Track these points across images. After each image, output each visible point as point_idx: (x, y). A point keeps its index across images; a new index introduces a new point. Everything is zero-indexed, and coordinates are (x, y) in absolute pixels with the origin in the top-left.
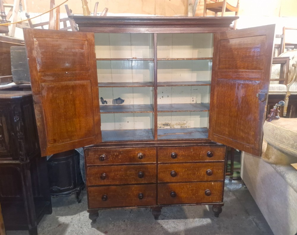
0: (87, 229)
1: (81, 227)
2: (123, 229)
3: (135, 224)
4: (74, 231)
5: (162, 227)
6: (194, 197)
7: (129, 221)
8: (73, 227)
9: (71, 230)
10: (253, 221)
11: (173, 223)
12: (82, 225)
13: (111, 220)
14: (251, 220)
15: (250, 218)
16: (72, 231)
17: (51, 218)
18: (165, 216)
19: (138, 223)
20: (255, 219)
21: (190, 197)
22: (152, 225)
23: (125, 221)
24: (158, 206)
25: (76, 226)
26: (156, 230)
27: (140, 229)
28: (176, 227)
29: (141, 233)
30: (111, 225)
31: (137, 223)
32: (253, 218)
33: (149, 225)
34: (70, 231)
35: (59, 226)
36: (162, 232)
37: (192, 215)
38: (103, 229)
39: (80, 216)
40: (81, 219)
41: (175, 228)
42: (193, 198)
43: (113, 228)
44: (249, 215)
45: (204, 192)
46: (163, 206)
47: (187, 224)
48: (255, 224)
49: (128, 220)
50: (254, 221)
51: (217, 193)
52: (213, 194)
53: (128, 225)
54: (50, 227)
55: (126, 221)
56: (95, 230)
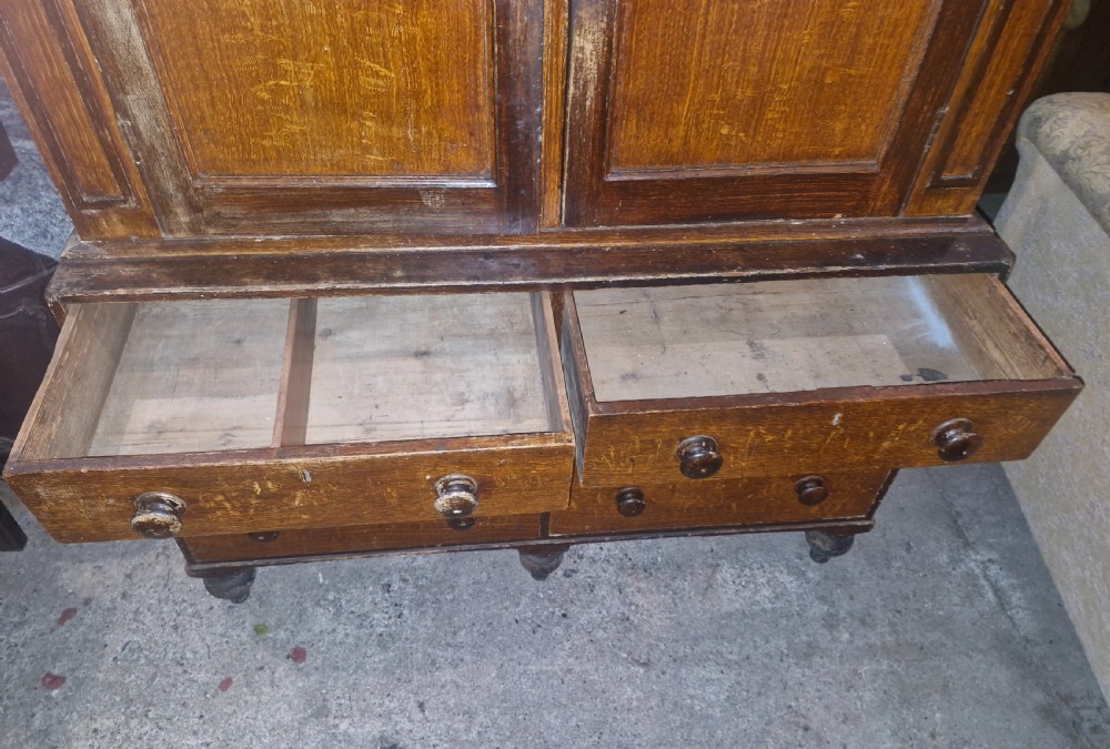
0: (204, 639)
1: (176, 628)
2: (381, 635)
3: (438, 601)
4: (140, 649)
5: (565, 621)
6: (734, 505)
7: (410, 589)
8: (134, 626)
9: (127, 644)
10: (983, 582)
11: (616, 592)
12: (179, 615)
13: (321, 580)
14: (977, 571)
15: (972, 565)
16: (132, 651)
17: (22, 571)
18: (581, 557)
19: (452, 601)
20: (993, 570)
21: (711, 506)
22: (518, 605)
23: (389, 586)
24: (548, 542)
25: (149, 619)
26: (539, 635)
27: (463, 633)
28: (632, 618)
29: (468, 658)
30: (321, 610)
31: (450, 597)
32: (983, 563)
33: (506, 609)
34: (119, 649)
35: (67, 622)
36: (567, 645)
37: (707, 548)
38: (282, 635)
39: (168, 557)
40: (175, 575)
41: (627, 624)
42: (730, 507)
43: (334, 630)
44: (967, 545)
45: (792, 485)
46: (573, 541)
47: (681, 598)
48: (990, 595)
49: (404, 580)
50: (986, 577)
51: (858, 486)
52: (834, 491)
53: (406, 612)
54: (18, 626)
55: (395, 587)
56: (242, 644)
